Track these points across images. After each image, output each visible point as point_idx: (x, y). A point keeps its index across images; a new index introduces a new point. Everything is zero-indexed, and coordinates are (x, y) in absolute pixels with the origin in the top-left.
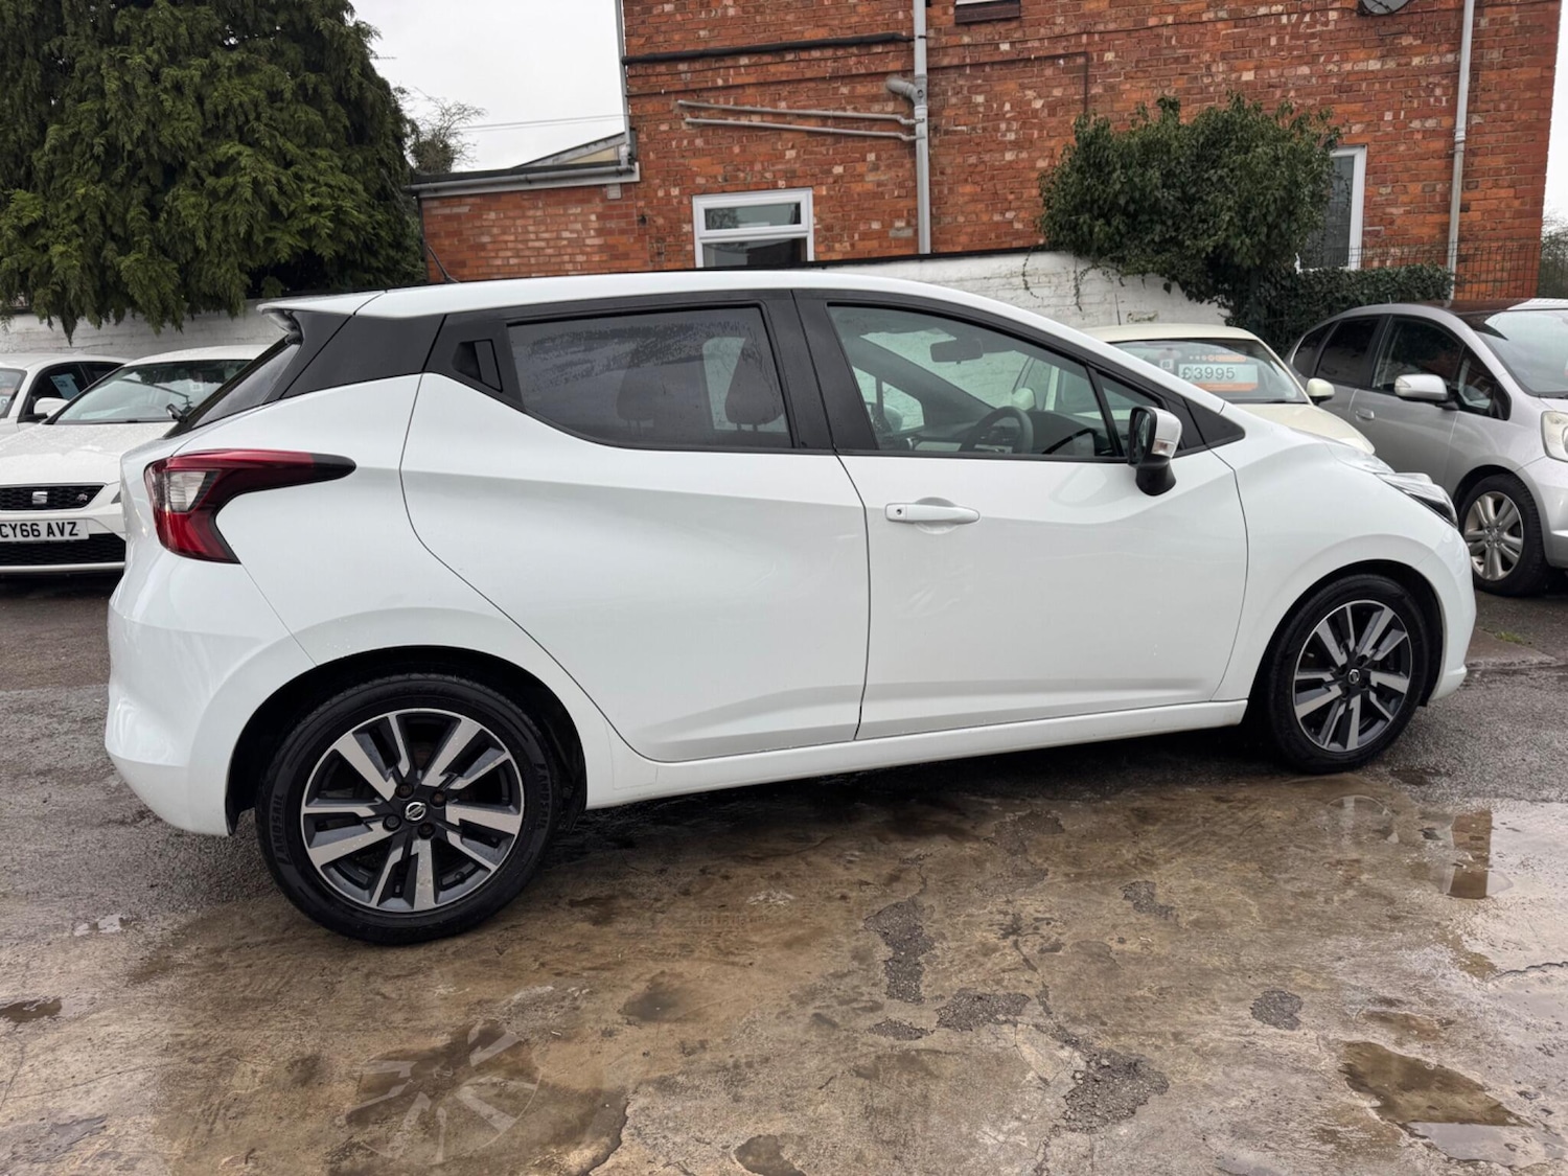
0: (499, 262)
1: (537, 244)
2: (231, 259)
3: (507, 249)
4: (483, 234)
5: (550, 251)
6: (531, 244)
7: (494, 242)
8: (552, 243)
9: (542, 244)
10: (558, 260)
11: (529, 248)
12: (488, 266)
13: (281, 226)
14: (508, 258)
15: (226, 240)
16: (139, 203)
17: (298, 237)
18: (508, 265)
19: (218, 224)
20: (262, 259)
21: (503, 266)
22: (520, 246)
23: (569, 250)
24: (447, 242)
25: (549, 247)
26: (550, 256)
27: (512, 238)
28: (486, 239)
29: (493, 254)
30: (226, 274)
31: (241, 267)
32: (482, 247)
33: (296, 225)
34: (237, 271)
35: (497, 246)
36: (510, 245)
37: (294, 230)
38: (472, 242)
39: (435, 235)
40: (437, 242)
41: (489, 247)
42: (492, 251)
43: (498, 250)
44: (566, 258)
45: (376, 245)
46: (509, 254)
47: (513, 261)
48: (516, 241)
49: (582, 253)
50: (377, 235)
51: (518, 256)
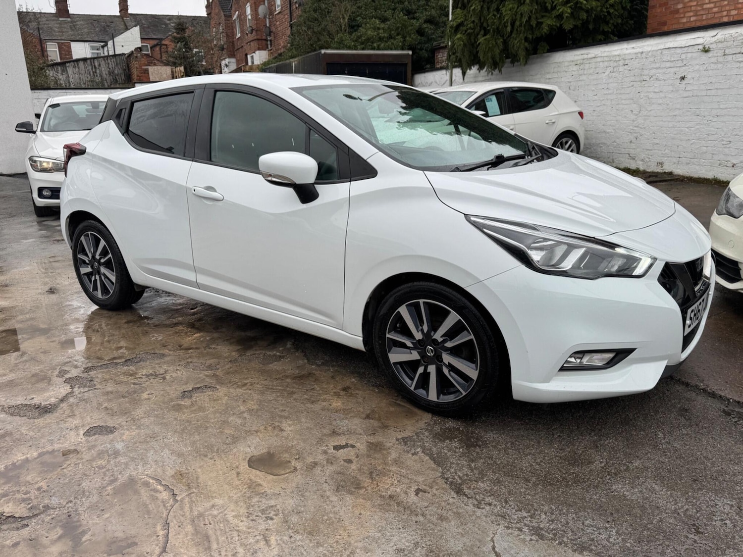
0: (685, 20)
1: (708, 6)
2: (521, 35)
3: (691, 11)
4: (679, 3)
5: (715, 10)
6: (705, 6)
7: (684, 7)
8: (718, 4)
9: (712, 5)
10: (719, 15)
11: (703, 9)
12: (679, 23)
13: (547, 14)
14: (690, 17)
15: (521, 25)
16: (494, 10)
17: (554, 20)
18: (690, 21)
19: (518, 17)
20: (537, 34)
21: (687, 22)
22: (699, 8)
23: (727, 8)
24: (659, 10)
25: (715, 7)
26: (715, 13)
27: (695, 3)
28: (680, 6)
29: (682, 15)
30: (518, 43)
31: (526, 39)
32: (677, 11)
33: (555, 13)
34: (523, 41)
35: (686, 10)
36: (693, 8)
37: (553, 16)
38: (672, 9)
39: (654, 7)
40: (654, 10)
41: (681, 11)
42: (682, 13)
43: (686, 12)
44: (725, 13)
45: (608, 17)
46: (692, 14)
47: (692, 19)
48: (697, 5)
49: (735, 9)
50: (608, 13)
51: (696, 15)
